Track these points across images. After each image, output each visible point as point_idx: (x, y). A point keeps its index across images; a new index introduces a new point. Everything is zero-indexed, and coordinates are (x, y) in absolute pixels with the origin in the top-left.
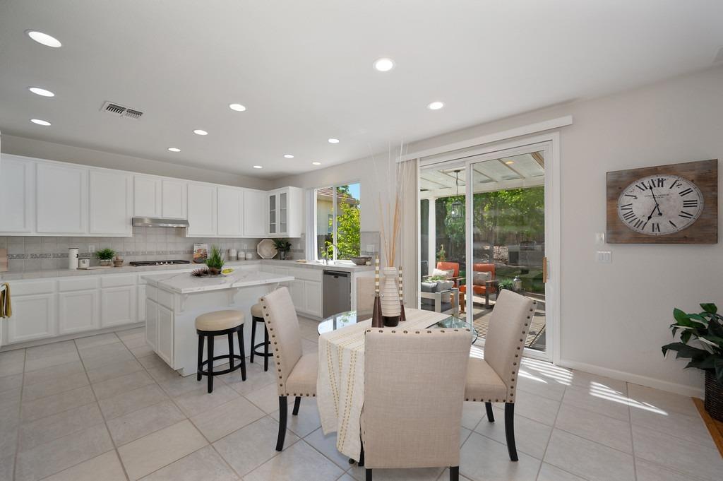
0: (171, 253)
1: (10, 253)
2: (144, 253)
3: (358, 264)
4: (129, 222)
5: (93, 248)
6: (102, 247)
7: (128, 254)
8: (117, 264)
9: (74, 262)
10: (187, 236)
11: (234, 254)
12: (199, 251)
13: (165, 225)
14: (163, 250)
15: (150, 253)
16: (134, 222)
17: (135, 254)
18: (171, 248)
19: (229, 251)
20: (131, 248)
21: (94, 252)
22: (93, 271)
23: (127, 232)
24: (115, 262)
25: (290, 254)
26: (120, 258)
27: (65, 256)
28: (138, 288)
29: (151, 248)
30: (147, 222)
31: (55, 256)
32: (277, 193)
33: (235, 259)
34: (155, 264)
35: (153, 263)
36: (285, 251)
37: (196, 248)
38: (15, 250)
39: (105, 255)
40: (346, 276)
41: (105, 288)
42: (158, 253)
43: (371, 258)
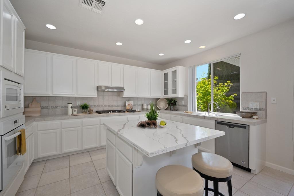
0: (116, 106)
1: (42, 106)
2: (103, 106)
3: (243, 117)
4: (96, 88)
5: (79, 103)
6: (83, 103)
7: (95, 106)
8: (90, 112)
9: (70, 111)
10: (123, 97)
11: (145, 107)
12: (129, 105)
13: (112, 90)
14: (112, 104)
15: (106, 106)
16: (99, 88)
17: (99, 106)
18: (115, 103)
19: (142, 105)
20: (96, 103)
21: (79, 105)
22: (79, 117)
23: (95, 94)
24: (89, 111)
25: (176, 107)
26: (92, 109)
27: (66, 107)
28: (100, 126)
29: (105, 103)
30: (103, 88)
31: (62, 107)
32: (169, 71)
33: (146, 109)
34: (108, 113)
35: (107, 112)
36: (173, 105)
37: (127, 103)
38: (44, 104)
39: (85, 107)
40: (245, 128)
41: (84, 126)
42: (109, 106)
43: (256, 113)
